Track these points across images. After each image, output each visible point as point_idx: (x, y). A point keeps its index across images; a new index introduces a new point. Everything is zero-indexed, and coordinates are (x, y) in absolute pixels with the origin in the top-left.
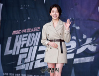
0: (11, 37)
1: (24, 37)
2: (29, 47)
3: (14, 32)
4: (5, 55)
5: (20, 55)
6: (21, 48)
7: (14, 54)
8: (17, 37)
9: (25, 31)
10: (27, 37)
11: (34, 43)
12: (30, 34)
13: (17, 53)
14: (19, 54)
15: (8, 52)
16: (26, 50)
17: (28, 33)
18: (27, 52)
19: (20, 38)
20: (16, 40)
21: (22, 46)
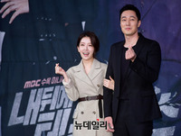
0: (21, 94)
1: (47, 93)
2: (56, 111)
3: (28, 84)
4: (9, 125)
5: (39, 126)
6: (40, 113)
7: (26, 123)
8: (33, 92)
10: (53, 92)
13: (33, 122)
14: (37, 123)
15: (15, 119)
16: (50, 116)
18: (52, 119)
19: (38, 95)
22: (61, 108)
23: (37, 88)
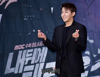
0: (12, 53)
1: (29, 53)
2: (35, 64)
4: (5, 73)
5: (24, 74)
6: (25, 66)
7: (16, 72)
8: (20, 52)
9: (30, 45)
10: (33, 53)
11: (41, 59)
12: (36, 49)
13: (20, 72)
14: (23, 72)
15: (9, 70)
16: (31, 68)
17: (34, 48)
18: (33, 69)
19: (24, 54)
20: (19, 56)
21: (26, 63)
22: (38, 62)
23: (23, 50)
